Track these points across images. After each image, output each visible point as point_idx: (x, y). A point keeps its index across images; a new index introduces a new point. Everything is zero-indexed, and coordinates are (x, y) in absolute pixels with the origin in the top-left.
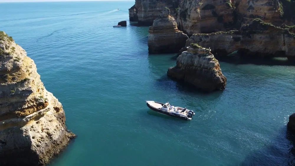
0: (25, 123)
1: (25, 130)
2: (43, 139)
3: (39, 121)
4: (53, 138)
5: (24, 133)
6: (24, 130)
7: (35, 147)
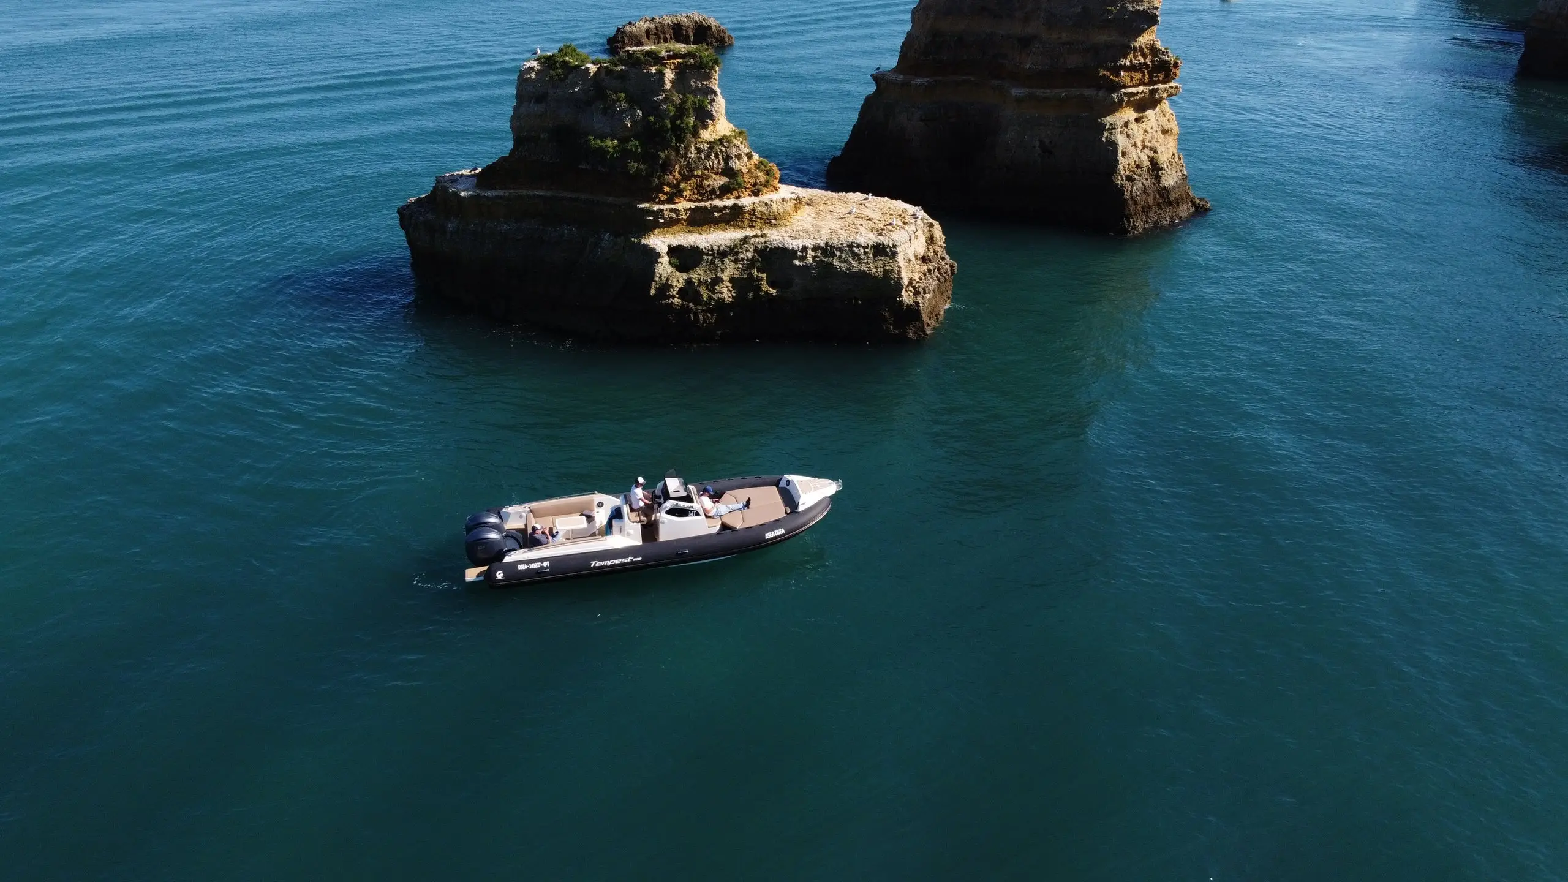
0: (1114, 108)
1: (1111, 124)
2: (1140, 170)
3: (1142, 117)
4: (1163, 180)
5: (1106, 134)
6: (1108, 124)
7: (1122, 178)
